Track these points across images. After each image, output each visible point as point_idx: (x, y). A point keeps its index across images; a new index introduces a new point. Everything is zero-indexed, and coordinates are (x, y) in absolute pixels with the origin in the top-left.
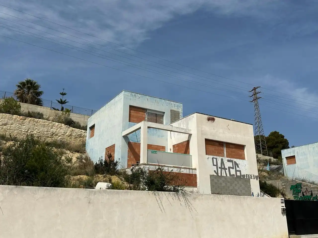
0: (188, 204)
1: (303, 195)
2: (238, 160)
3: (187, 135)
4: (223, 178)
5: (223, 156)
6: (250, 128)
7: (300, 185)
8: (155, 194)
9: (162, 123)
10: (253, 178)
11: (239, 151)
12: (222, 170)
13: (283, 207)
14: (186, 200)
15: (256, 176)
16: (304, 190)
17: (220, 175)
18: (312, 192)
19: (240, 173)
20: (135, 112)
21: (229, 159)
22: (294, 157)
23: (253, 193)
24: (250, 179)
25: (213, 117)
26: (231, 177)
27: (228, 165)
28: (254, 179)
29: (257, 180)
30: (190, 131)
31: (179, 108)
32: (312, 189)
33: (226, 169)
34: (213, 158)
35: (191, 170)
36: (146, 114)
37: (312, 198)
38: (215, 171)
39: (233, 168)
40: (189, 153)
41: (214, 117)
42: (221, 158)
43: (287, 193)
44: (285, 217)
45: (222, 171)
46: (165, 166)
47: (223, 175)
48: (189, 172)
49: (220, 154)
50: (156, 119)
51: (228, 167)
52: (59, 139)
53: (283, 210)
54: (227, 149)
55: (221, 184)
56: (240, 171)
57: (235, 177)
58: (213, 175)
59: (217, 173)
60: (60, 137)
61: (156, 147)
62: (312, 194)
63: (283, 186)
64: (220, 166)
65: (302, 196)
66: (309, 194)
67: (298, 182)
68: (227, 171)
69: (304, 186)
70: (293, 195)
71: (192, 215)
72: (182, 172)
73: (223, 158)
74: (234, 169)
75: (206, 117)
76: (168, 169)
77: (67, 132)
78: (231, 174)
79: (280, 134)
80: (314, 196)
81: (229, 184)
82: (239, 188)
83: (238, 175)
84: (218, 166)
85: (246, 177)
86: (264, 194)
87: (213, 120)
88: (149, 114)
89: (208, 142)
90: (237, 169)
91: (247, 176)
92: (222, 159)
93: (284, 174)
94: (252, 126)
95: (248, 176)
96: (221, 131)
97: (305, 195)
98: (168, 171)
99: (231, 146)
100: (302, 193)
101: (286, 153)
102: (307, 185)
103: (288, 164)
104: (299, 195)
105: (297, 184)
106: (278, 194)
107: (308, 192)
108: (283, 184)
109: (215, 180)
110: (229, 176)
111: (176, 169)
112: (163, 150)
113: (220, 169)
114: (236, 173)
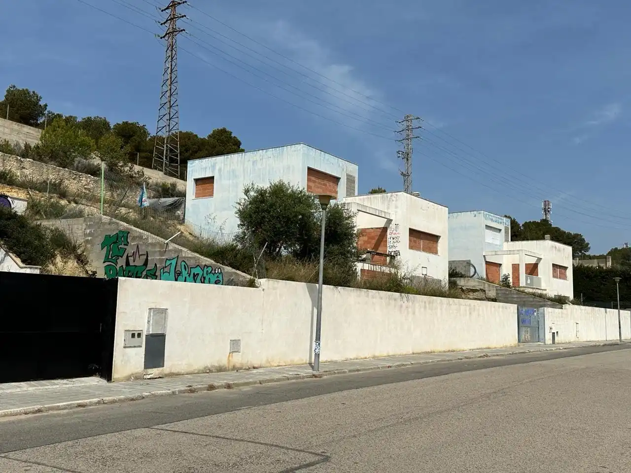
1: (128, 264)
7: (126, 235)
16: (130, 250)
18: (147, 256)
22: (211, 180)
32: (150, 249)
37: (144, 273)
43: (91, 257)
62: (146, 263)
63: (85, 235)
65: (124, 267)
66: (140, 262)
67: (121, 228)
69: (134, 238)
70: (104, 262)
79: (233, 135)
80: (150, 266)
86: (7, 254)
97: (131, 263)
100: (125, 257)
101: (197, 168)
102: (140, 237)
103: (198, 195)
104: (116, 263)
105: (120, 231)
106: (65, 256)
107: (140, 256)
108: (88, 231)
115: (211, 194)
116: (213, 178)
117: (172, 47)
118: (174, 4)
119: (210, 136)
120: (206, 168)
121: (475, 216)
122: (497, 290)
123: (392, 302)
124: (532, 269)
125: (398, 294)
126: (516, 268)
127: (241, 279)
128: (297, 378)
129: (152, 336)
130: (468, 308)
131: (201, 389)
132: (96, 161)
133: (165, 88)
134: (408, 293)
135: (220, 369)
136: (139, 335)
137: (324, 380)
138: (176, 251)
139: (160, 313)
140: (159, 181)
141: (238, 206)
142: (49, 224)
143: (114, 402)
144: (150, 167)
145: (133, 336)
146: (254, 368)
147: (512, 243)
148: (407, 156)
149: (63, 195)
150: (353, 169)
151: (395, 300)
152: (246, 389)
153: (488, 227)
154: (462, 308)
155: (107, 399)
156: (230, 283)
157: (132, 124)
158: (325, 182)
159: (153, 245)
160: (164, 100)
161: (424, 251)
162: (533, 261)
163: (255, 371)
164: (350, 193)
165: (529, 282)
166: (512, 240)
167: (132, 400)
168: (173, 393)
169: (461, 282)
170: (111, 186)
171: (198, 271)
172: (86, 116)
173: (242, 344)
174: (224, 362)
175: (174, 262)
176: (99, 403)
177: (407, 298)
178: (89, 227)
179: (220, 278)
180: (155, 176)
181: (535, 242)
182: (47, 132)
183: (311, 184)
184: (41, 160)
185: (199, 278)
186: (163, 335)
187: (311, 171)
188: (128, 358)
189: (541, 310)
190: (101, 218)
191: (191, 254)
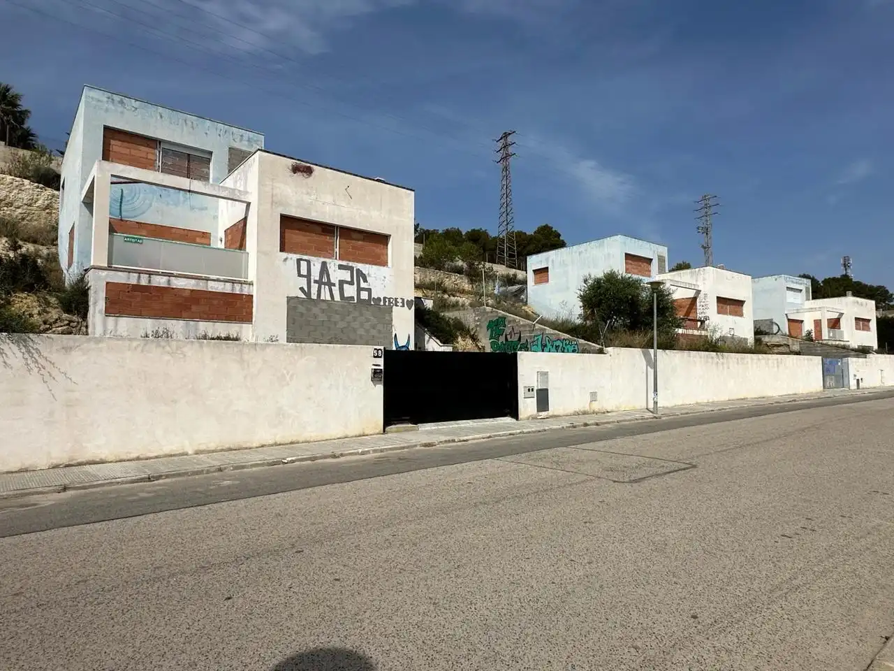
1: (506, 339)
2: (367, 266)
3: (244, 206)
4: (323, 304)
5: (331, 256)
6: (408, 198)
7: (503, 320)
9: (205, 178)
10: (400, 304)
11: (377, 249)
12: (323, 286)
13: (379, 365)
15: (408, 301)
16: (508, 331)
17: (314, 296)
18: (520, 334)
19: (370, 295)
21: (344, 263)
22: (546, 270)
23: (396, 335)
24: (391, 308)
25: (308, 165)
26: (346, 302)
27: (336, 275)
28: (403, 306)
29: (410, 309)
30: (248, 195)
32: (522, 329)
33: (334, 285)
34: (299, 261)
35: (237, 286)
36: (159, 152)
37: (519, 346)
38: (302, 289)
39: (351, 283)
40: (245, 249)
41: (312, 166)
42: (324, 260)
43: (481, 336)
45: (322, 290)
46: (157, 274)
47: (322, 297)
48: (233, 290)
49: (323, 251)
50: (189, 168)
51: (340, 281)
52: (16, 213)
53: (375, 372)
54: (341, 240)
56: (369, 290)
57: (356, 301)
58: (297, 297)
59: (308, 294)
60: (20, 211)
61: (185, 233)
62: (520, 339)
63: (475, 321)
64: (317, 278)
65: (503, 343)
66: (515, 338)
67: (500, 315)
68: (336, 290)
69: (510, 322)
70: (490, 339)
71: (50, 391)
72: (210, 290)
73: (327, 260)
74: (353, 284)
75: (291, 162)
76: (169, 281)
77: (38, 200)
78: (345, 296)
79: (554, 230)
80: (523, 341)
81: (336, 317)
82: (362, 325)
83: (362, 298)
84: (312, 277)
85: (382, 303)
86: (430, 337)
87: (309, 171)
88: (165, 152)
89: (288, 222)
90: (363, 285)
91: (387, 300)
92: (324, 264)
93: (527, 301)
94: (413, 193)
95: (389, 301)
96: (329, 199)
97: (509, 340)
98: (167, 286)
99: (355, 235)
100: (504, 335)
101: (534, 262)
102: (514, 321)
103: (536, 283)
104: (499, 341)
105: (499, 317)
106: (464, 338)
107: (515, 334)
108: (477, 318)
109: (301, 309)
110: (339, 300)
111: (193, 281)
112: (203, 241)
113: (317, 285)
114: (359, 295)
115: (547, 281)
116: (547, 268)
118: (506, 135)
119: (535, 232)
120: (541, 261)
121: (776, 280)
122: (800, 344)
123: (710, 360)
124: (835, 324)
125: (715, 353)
126: (818, 323)
127: (592, 348)
128: (642, 419)
129: (540, 390)
130: (775, 362)
131: (579, 426)
132: (460, 263)
133: (503, 201)
134: (723, 352)
135: (585, 413)
136: (533, 390)
137: (663, 421)
138: (541, 329)
139: (544, 375)
140: (503, 273)
141: (579, 292)
142: (450, 315)
143: (529, 432)
144: (495, 263)
145: (529, 390)
146: (608, 412)
147: (814, 301)
148: (706, 231)
149: (445, 291)
150: (663, 251)
151: (712, 358)
152: (609, 426)
153: (788, 288)
154: (770, 361)
155: (525, 431)
156: (584, 351)
157: (478, 230)
158: (640, 263)
159: (523, 326)
160: (503, 210)
161: (730, 314)
162: (835, 316)
163: (609, 414)
164: (661, 270)
165: (831, 335)
166: (813, 298)
167: (539, 431)
168: (563, 427)
169: (766, 339)
170: (471, 280)
171: (558, 343)
172: (445, 229)
173: (598, 394)
174: (587, 408)
175: (540, 337)
176: (521, 433)
177: (722, 356)
178: (477, 315)
179: (576, 348)
180: (501, 269)
181: (836, 299)
182: (426, 245)
183: (629, 266)
184: (424, 266)
185: (560, 348)
186: (547, 390)
187: (628, 256)
188: (527, 405)
189: (845, 360)
190: (485, 309)
191: (552, 331)
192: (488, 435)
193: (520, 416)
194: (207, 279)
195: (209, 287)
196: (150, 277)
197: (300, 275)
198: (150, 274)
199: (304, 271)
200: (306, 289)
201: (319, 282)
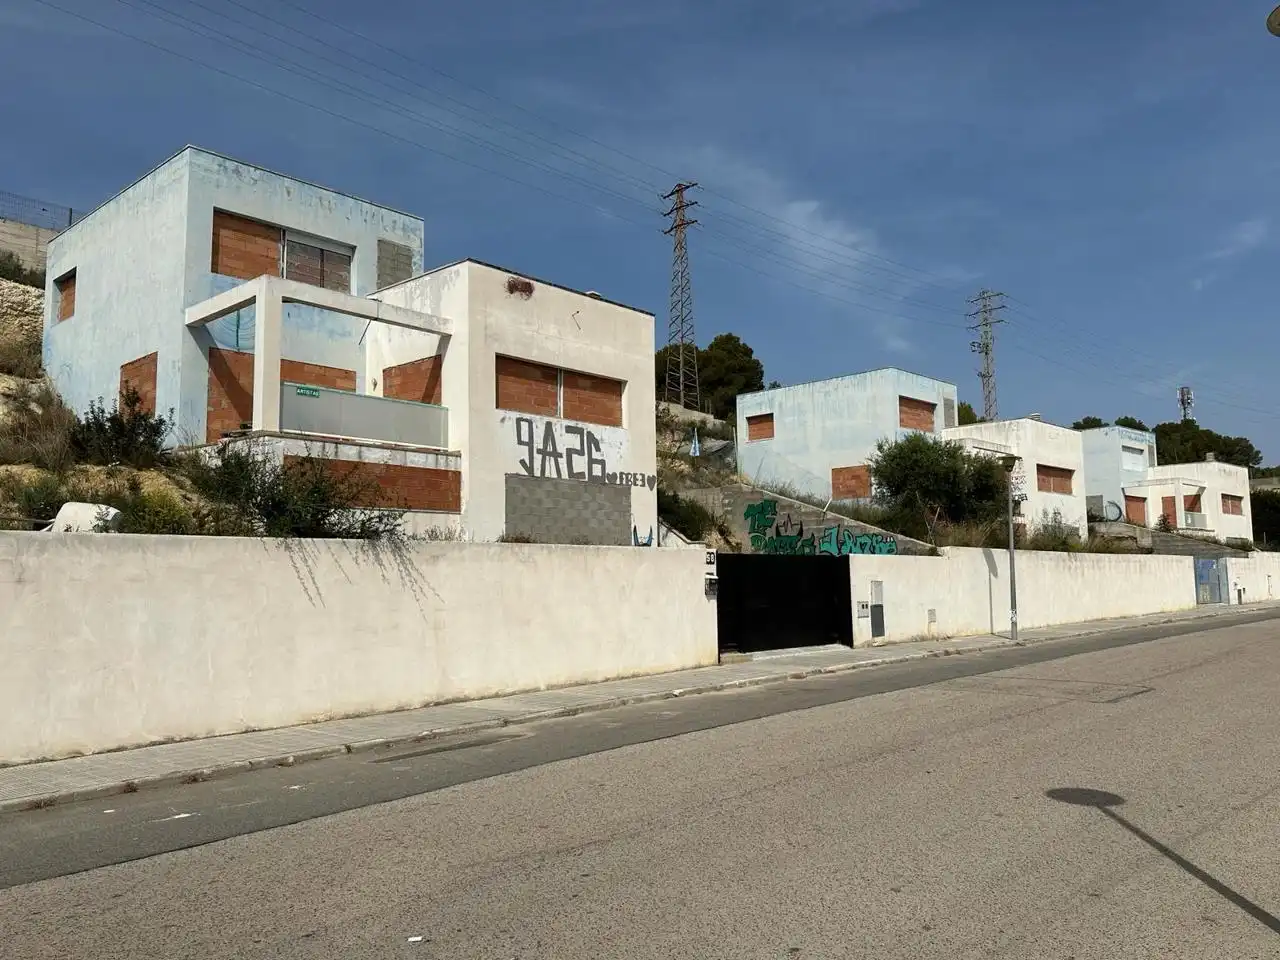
0: (409, 575)
1: (778, 533)
2: (601, 427)
3: (436, 338)
4: (548, 483)
5: (554, 414)
6: (645, 327)
7: (772, 504)
8: (288, 548)
10: (639, 483)
11: (604, 400)
12: (547, 457)
13: (712, 574)
14: (403, 562)
15: (648, 477)
16: (780, 519)
17: (537, 473)
18: (801, 525)
19: (604, 469)
20: (240, 235)
21: (572, 423)
22: (769, 417)
23: (636, 528)
24: (630, 489)
25: (527, 280)
26: (574, 481)
27: (565, 441)
28: (643, 485)
29: (651, 489)
30: (445, 324)
31: (410, 233)
32: (804, 518)
33: (561, 456)
34: (519, 421)
35: (442, 459)
36: (284, 247)
37: (799, 544)
38: (522, 462)
39: (581, 453)
40: (438, 401)
41: (532, 282)
42: (547, 419)
43: (734, 528)
44: (712, 605)
45: (547, 463)
46: (346, 442)
47: (547, 474)
48: (436, 465)
49: (545, 406)
50: (322, 271)
51: (567, 449)
53: (710, 583)
54: (568, 390)
55: (540, 502)
56: (602, 463)
57: (587, 480)
58: (517, 474)
59: (530, 469)
61: (322, 372)
62: (801, 533)
63: (724, 505)
64: (541, 447)
65: (775, 537)
66: (793, 532)
67: (766, 497)
68: (563, 462)
69: (783, 508)
70: (750, 533)
71: (422, 610)
72: (409, 465)
73: (553, 420)
74: (583, 454)
75: (506, 277)
76: (360, 452)
78: (575, 471)
80: (806, 536)
81: (564, 502)
83: (594, 474)
84: (535, 445)
85: (618, 482)
86: (669, 530)
87: (528, 290)
88: (293, 248)
89: (506, 365)
90: (596, 455)
91: (624, 476)
92: (549, 425)
93: (736, 467)
94: (652, 318)
95: (627, 478)
96: (552, 330)
97: (783, 533)
98: (357, 460)
99: (581, 382)
100: (775, 525)
101: (747, 405)
102: (791, 506)
103: (752, 437)
104: (765, 535)
105: (767, 500)
106: (708, 530)
107: (792, 525)
108: (727, 501)
109: (523, 491)
110: (567, 477)
111: (387, 453)
112: (346, 384)
113: (540, 456)
114: (590, 469)
115: (771, 435)
116: (772, 414)
117: (680, 245)
118: (680, 189)
119: (711, 347)
120: (761, 404)
121: (1107, 434)
122: (1152, 536)
123: (1062, 564)
124: (1193, 503)
125: (1066, 553)
126: (1169, 503)
127: (919, 548)
129: (875, 606)
130: (1138, 565)
133: (676, 298)
135: (923, 639)
136: (867, 606)
137: (1028, 649)
138: (836, 520)
139: (877, 584)
142: (683, 495)
143: (891, 662)
144: (665, 400)
145: (863, 607)
146: (948, 637)
147: (1160, 468)
148: (985, 349)
150: (951, 391)
151: (1064, 561)
153: (1126, 448)
154: (1132, 564)
156: (906, 552)
158: (919, 411)
159: (806, 513)
160: (676, 313)
161: (1055, 491)
162: (1193, 491)
164: (949, 424)
165: (1189, 521)
166: (1159, 464)
169: (1102, 528)
171: (864, 540)
173: (937, 613)
174: (926, 632)
175: (834, 531)
178: (725, 497)
179: (894, 547)
181: (1194, 465)
183: (904, 416)
185: (867, 548)
186: (881, 606)
187: (904, 401)
188: (861, 627)
189: (1222, 560)
190: (741, 488)
191: (853, 523)
192: (852, 665)
193: (855, 643)
194: (406, 450)
195: (408, 460)
196: (337, 447)
197: (520, 442)
198: (336, 443)
199: (525, 438)
200: (527, 462)
201: (543, 452)
